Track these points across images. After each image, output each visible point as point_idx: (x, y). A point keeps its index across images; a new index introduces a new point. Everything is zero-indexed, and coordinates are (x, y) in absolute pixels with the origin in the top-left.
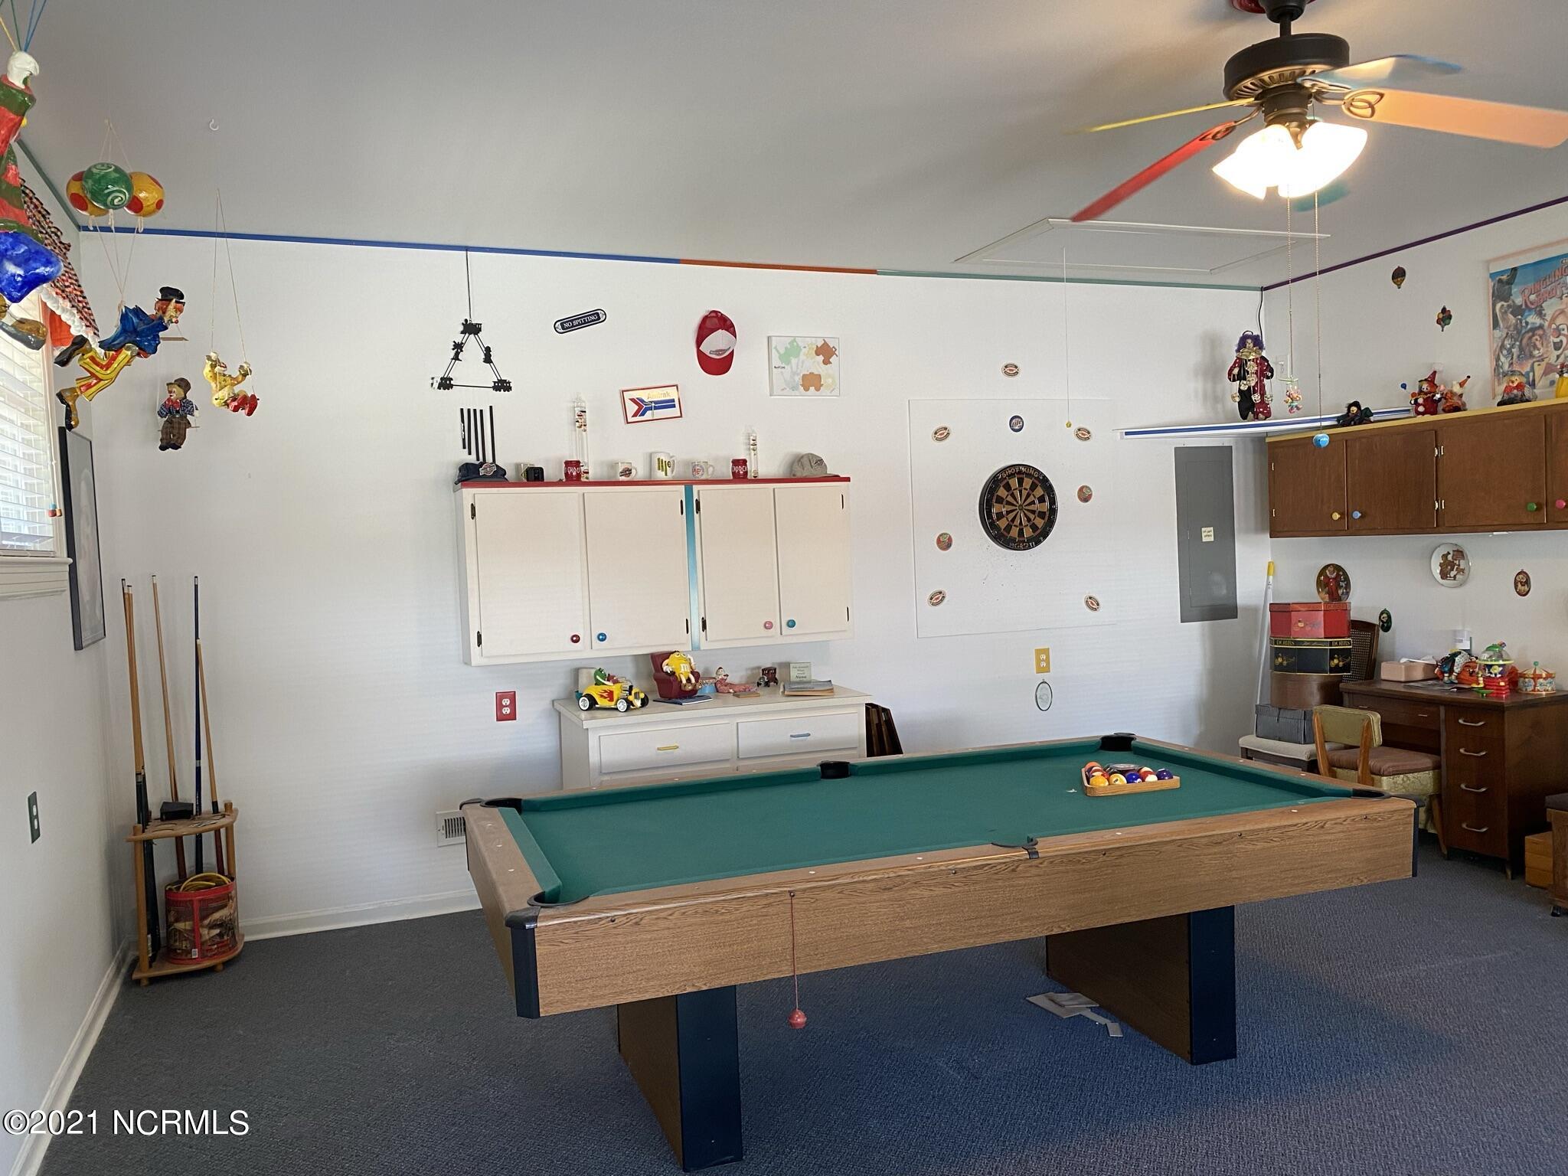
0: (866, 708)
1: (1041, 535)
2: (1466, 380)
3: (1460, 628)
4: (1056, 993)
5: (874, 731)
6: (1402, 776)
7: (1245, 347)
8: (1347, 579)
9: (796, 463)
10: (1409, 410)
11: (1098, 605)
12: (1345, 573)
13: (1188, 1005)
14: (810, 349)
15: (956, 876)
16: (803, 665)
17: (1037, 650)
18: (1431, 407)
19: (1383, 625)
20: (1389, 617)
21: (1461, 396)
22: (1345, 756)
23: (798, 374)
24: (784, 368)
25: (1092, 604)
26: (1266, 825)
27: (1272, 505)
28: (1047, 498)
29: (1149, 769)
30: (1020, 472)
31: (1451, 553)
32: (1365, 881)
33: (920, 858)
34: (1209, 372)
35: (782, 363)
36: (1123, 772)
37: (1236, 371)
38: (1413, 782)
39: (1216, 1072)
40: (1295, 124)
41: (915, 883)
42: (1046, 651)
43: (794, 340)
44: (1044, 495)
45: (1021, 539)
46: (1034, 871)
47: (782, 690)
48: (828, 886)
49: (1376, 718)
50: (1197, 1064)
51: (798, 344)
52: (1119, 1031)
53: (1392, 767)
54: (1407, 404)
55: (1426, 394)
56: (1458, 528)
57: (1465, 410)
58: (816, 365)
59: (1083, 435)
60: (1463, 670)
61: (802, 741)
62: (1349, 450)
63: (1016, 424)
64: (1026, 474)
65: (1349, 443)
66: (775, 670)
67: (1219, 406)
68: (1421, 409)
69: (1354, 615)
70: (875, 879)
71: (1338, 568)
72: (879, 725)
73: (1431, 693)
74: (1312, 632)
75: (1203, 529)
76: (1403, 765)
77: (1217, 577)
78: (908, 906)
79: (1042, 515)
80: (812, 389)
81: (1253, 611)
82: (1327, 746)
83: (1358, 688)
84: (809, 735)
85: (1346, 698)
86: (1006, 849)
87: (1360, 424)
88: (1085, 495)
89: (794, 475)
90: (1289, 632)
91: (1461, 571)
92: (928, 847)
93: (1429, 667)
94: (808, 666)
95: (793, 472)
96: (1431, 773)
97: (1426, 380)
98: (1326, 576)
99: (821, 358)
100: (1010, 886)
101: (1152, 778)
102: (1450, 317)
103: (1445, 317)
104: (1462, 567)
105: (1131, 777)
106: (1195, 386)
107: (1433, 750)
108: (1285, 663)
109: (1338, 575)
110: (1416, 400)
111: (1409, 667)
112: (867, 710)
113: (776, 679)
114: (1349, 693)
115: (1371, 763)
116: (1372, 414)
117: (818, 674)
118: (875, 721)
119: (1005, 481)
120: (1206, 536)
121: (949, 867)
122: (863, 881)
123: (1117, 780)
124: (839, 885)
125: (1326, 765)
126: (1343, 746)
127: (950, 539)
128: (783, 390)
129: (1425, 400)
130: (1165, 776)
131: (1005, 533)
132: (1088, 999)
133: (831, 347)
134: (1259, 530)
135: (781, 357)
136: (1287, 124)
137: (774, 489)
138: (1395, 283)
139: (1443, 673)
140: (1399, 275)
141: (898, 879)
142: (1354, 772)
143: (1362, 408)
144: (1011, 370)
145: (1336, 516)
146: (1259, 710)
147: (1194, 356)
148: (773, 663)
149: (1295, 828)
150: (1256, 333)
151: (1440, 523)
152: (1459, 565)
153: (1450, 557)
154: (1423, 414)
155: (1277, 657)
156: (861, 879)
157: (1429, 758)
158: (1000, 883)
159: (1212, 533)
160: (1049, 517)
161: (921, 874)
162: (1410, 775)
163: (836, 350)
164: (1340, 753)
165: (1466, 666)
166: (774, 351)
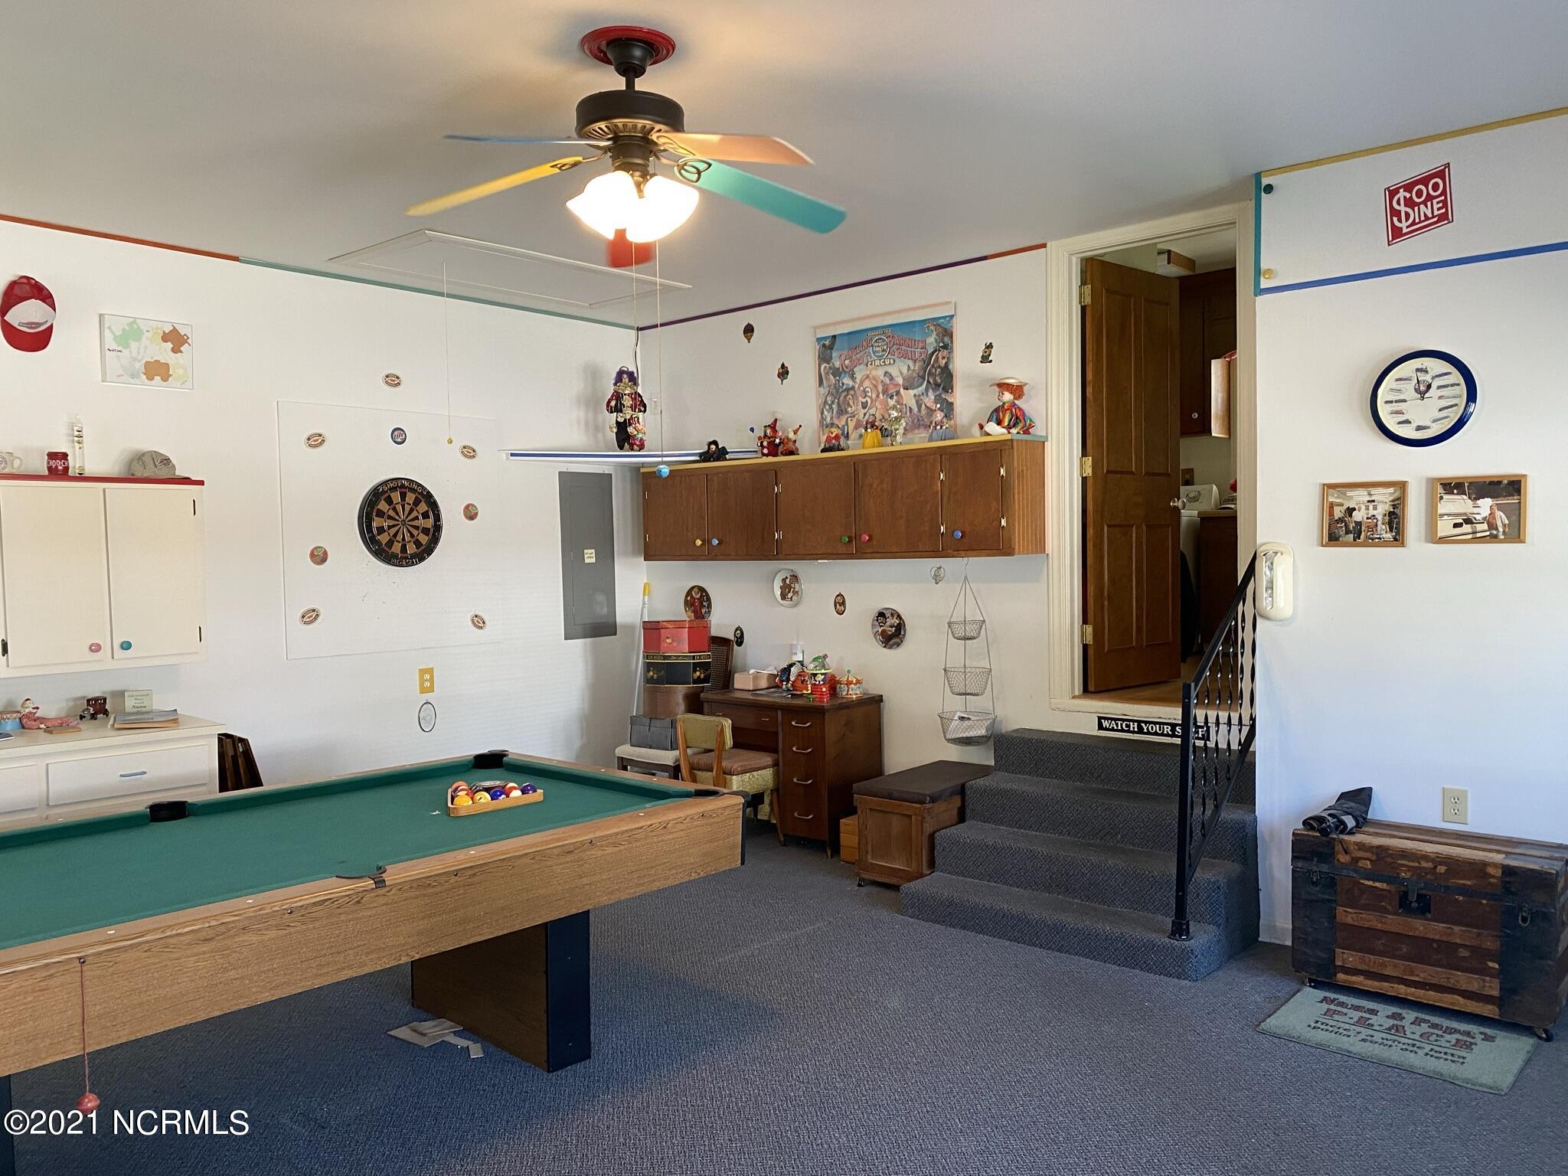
0: (219, 738)
1: (425, 552)
2: (798, 429)
3: (795, 643)
4: (420, 1022)
5: (229, 764)
6: (748, 774)
7: (621, 381)
8: (709, 599)
9: (135, 462)
10: (756, 451)
11: (484, 623)
12: (707, 595)
13: (545, 1015)
14: (155, 333)
15: (292, 915)
16: (140, 693)
17: (420, 670)
18: (774, 449)
19: (737, 641)
20: (742, 633)
21: (795, 441)
22: (705, 759)
23: (139, 361)
24: (121, 351)
25: (478, 622)
26: (615, 830)
27: (646, 531)
28: (431, 514)
29: (515, 785)
30: (403, 486)
31: (789, 577)
32: (702, 873)
33: (251, 901)
34: (589, 401)
35: (118, 346)
36: (487, 790)
37: (613, 403)
38: (757, 779)
39: (571, 1075)
40: (638, 174)
41: (244, 929)
42: (430, 671)
43: (134, 322)
44: (427, 511)
45: (404, 555)
46: (382, 900)
47: (111, 722)
48: (131, 945)
49: (727, 723)
50: (553, 1071)
51: (139, 327)
52: (481, 1051)
53: (741, 766)
54: (754, 445)
55: (769, 438)
56: (792, 556)
57: (798, 454)
58: (163, 352)
59: (469, 452)
60: (797, 679)
61: (135, 780)
62: (709, 483)
63: (398, 436)
64: (409, 488)
65: (709, 478)
66: (105, 699)
67: (600, 436)
68: (765, 451)
69: (714, 632)
70: (193, 931)
71: (702, 590)
72: (235, 758)
73: (772, 700)
74: (679, 648)
75: (586, 551)
76: (750, 765)
77: (601, 598)
78: (234, 955)
79: (426, 531)
80: (158, 378)
81: (631, 628)
82: (689, 751)
83: (715, 697)
84: (145, 773)
85: (706, 706)
86: (350, 881)
87: (718, 460)
88: (471, 513)
89: (133, 475)
90: (659, 648)
91: (796, 593)
92: (263, 888)
93: (772, 677)
94: (148, 694)
95: (132, 471)
96: (771, 770)
97: (769, 426)
98: (692, 597)
99: (170, 345)
100: (352, 920)
101: (517, 793)
102: (787, 373)
103: (784, 373)
104: (796, 590)
105: (494, 793)
106: (577, 414)
107: (771, 749)
108: (655, 676)
109: (701, 596)
110: (762, 443)
111: (756, 677)
112: (220, 741)
113: (106, 710)
114: (708, 702)
115: (724, 764)
116: (728, 453)
117: (161, 703)
118: (231, 752)
119: (386, 495)
120: (588, 558)
121: (284, 907)
122: (177, 935)
123: (480, 799)
124: (147, 942)
125: (688, 768)
126: (703, 750)
127: (325, 553)
128: (119, 376)
129: (768, 443)
130: (529, 790)
131: (386, 549)
132: (452, 1024)
133: (183, 334)
134: (635, 553)
135: (115, 338)
136: (631, 172)
137: (104, 490)
138: (746, 337)
139: (782, 681)
140: (749, 330)
141: (223, 927)
142: (710, 773)
143: (720, 447)
144: (393, 381)
145: (699, 542)
146: (633, 720)
147: (576, 386)
148: (104, 692)
149: (642, 830)
150: (632, 369)
151: (779, 552)
152: (794, 588)
153: (788, 581)
154: (767, 455)
155: (649, 671)
156: (174, 932)
157: (769, 756)
158: (343, 917)
159: (594, 555)
160: (434, 534)
161: (250, 918)
162: (755, 773)
163: (188, 338)
164: (699, 756)
165: (799, 675)
166: (107, 331)
